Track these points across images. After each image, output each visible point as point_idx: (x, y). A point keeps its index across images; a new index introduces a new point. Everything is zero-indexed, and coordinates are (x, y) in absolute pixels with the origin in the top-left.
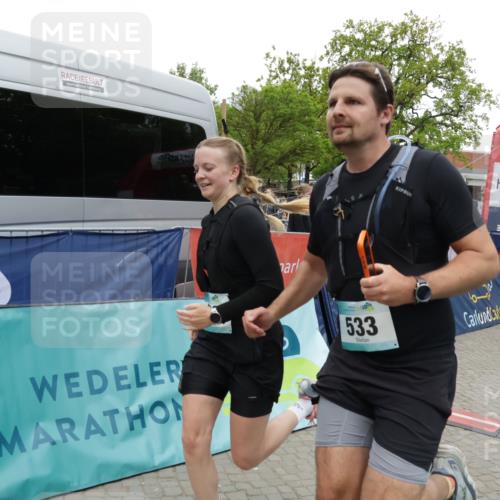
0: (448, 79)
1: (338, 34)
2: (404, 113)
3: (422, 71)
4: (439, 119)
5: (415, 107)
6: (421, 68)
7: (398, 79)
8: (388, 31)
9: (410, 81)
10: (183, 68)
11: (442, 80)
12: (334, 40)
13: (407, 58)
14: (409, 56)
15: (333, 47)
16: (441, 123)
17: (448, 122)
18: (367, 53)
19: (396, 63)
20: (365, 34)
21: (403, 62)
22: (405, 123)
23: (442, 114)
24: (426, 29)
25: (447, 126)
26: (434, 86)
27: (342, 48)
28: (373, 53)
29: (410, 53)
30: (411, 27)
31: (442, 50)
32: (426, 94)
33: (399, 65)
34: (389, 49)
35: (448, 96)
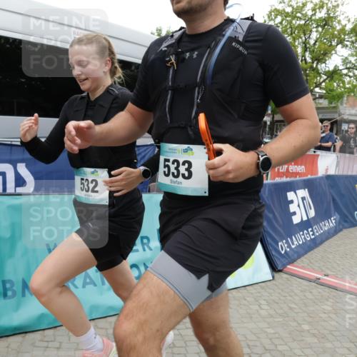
0: (352, 42)
1: (273, 8)
2: (319, 66)
3: (333, 36)
4: (345, 72)
5: (327, 62)
6: (333, 34)
7: (316, 42)
8: (310, 6)
9: (324, 43)
10: (160, 30)
11: (348, 43)
12: (270, 12)
13: (323, 27)
14: (325, 25)
15: (269, 17)
16: (346, 75)
17: (351, 74)
18: (294, 22)
19: (314, 30)
20: (293, 8)
21: (320, 29)
22: (319, 74)
23: (346, 68)
24: (338, 5)
25: (350, 77)
26: (342, 47)
27: (276, 17)
28: (298, 22)
29: (326, 22)
30: (327, 4)
31: (349, 21)
32: (336, 53)
33: (317, 31)
34: (310, 19)
35: (352, 55)
